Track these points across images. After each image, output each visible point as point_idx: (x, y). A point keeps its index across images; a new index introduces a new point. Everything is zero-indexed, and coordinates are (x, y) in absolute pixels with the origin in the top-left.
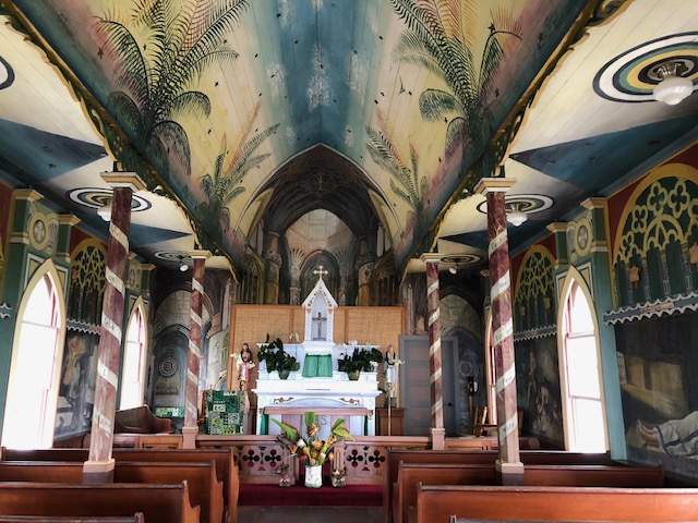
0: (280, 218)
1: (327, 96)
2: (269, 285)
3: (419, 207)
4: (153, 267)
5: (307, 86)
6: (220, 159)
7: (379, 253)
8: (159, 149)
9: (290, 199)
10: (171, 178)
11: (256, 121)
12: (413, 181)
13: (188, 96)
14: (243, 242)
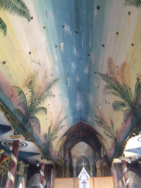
0: (69, 145)
1: (82, 106)
2: (66, 170)
3: (116, 140)
4: (28, 165)
5: (76, 104)
6: (50, 128)
7: (102, 157)
8: (30, 126)
9: (72, 139)
10: (34, 135)
11: (61, 115)
12: (112, 131)
13: (40, 108)
14: (57, 155)
